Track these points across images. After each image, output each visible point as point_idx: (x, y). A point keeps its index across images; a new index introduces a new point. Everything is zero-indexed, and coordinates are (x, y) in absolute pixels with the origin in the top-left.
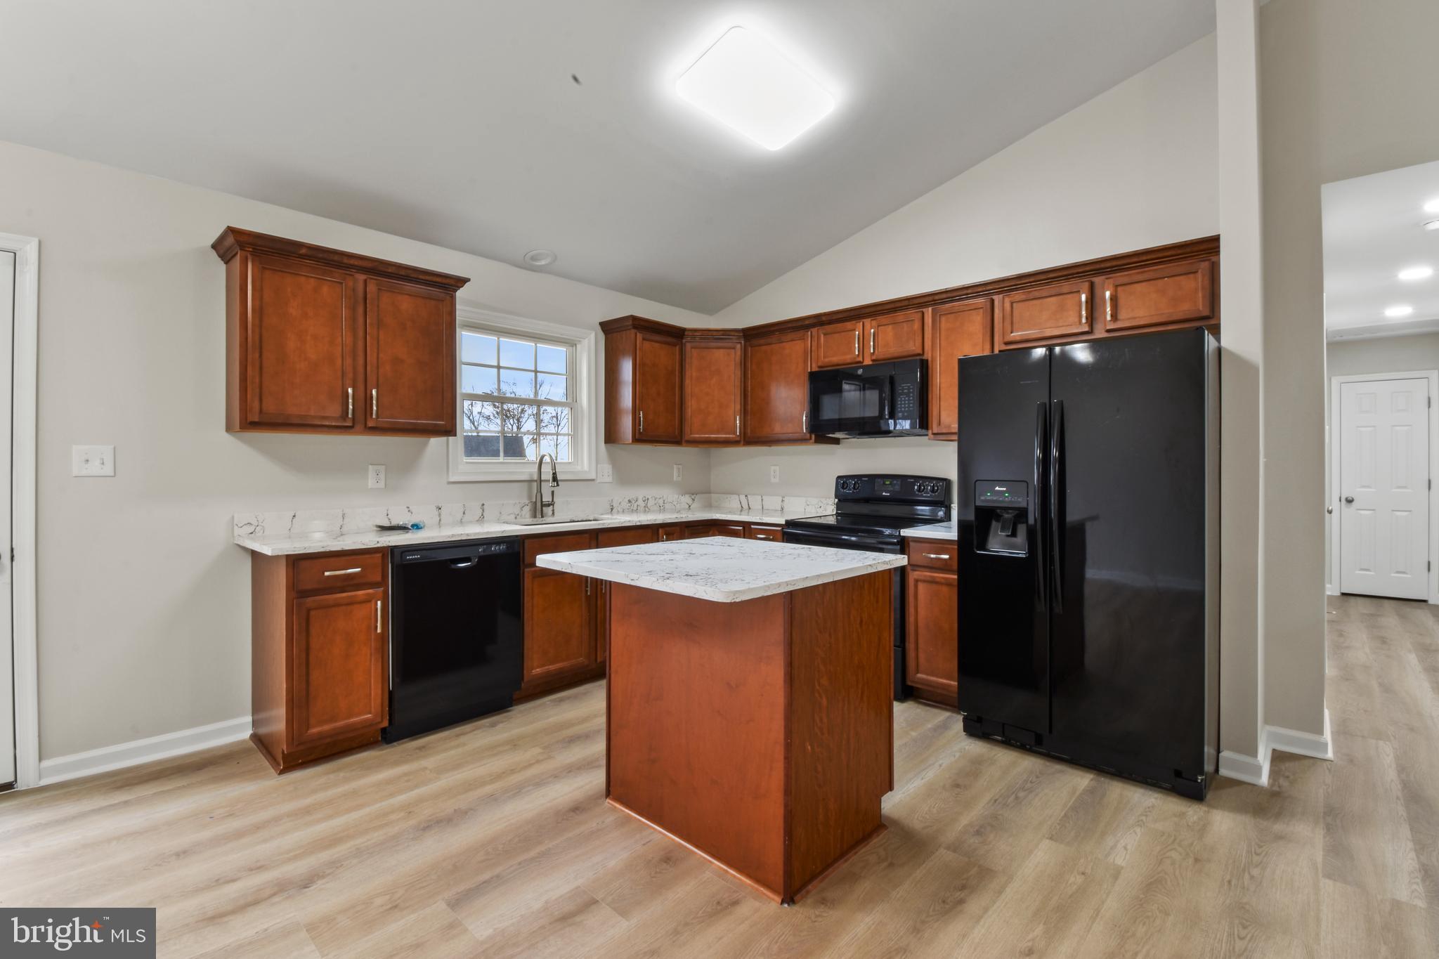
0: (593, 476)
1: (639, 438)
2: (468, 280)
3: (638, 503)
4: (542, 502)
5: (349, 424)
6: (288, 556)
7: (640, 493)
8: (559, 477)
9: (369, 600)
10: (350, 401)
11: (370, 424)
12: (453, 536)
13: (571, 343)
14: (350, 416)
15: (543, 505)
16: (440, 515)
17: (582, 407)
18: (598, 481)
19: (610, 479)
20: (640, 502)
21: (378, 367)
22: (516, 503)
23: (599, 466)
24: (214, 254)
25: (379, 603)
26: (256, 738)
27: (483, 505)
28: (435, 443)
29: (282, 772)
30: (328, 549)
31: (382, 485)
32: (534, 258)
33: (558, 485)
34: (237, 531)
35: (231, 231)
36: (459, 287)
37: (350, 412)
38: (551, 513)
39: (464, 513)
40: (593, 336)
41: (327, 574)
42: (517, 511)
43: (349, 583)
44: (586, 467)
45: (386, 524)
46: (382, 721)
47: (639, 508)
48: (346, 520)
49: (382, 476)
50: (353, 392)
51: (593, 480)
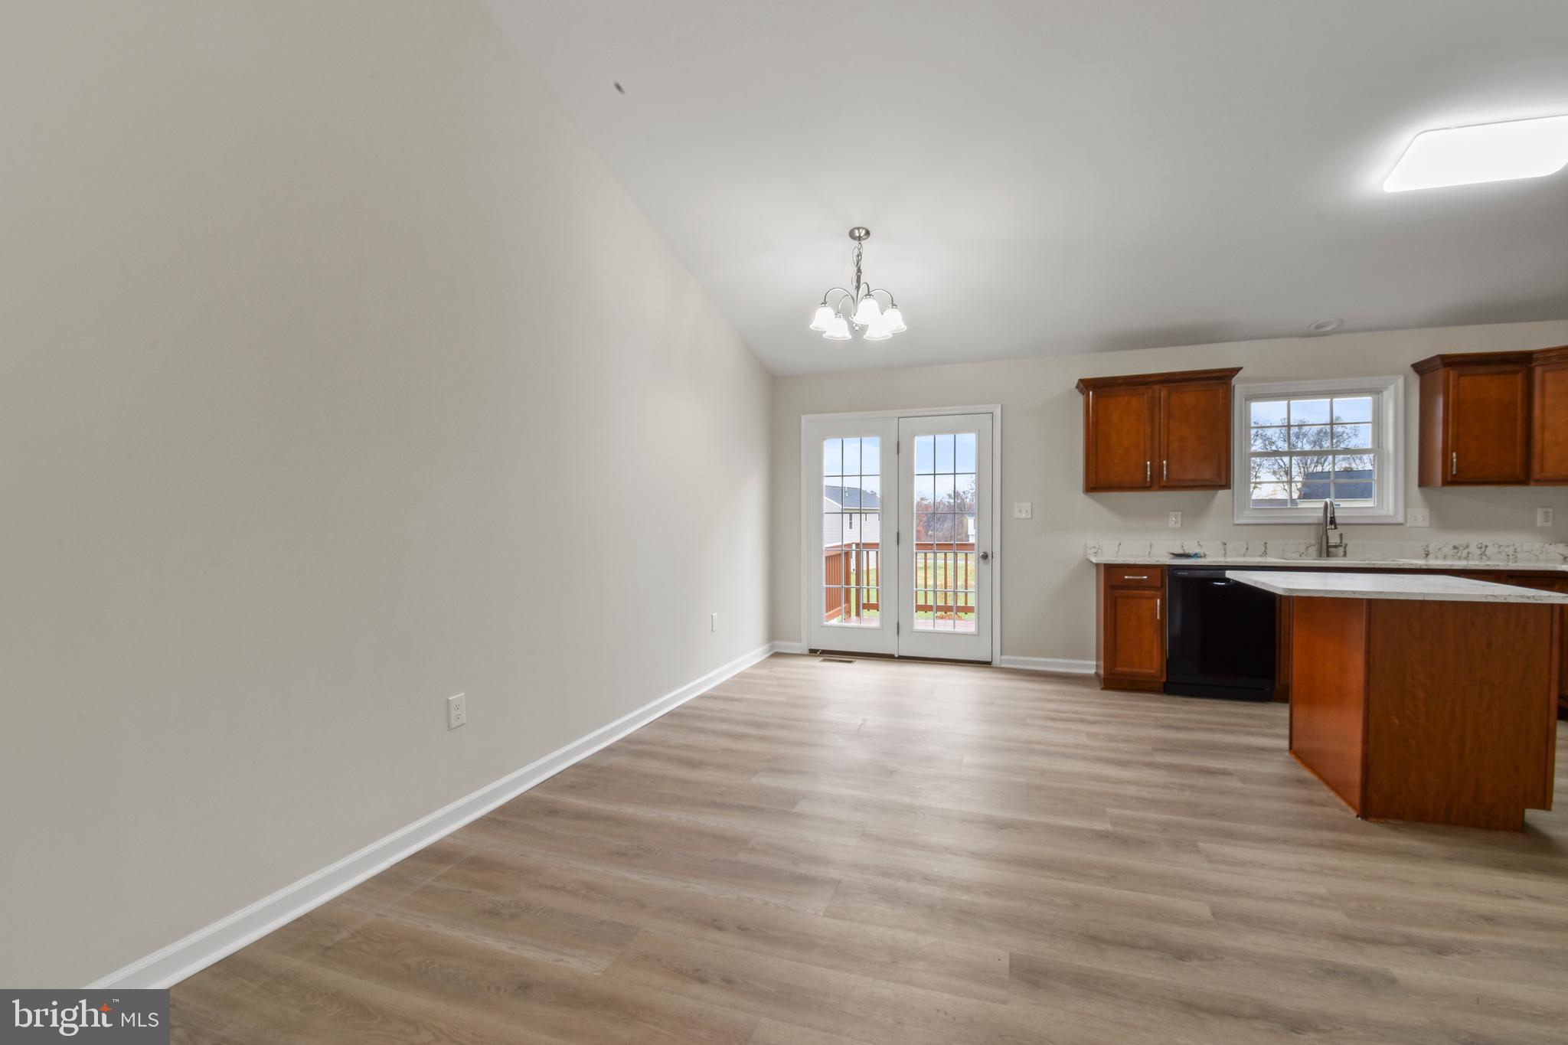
0: (1401, 520)
1: (1450, 481)
2: (1241, 368)
3: (1470, 549)
4: (1327, 542)
5: (1148, 484)
6: (1105, 564)
7: (1474, 540)
8: (1338, 521)
9: (1153, 598)
10: (1148, 469)
11: (1162, 484)
12: (1214, 562)
13: (1375, 392)
14: (1148, 480)
15: (1328, 547)
16: (1225, 549)
17: (1388, 452)
18: (1408, 525)
19: (1427, 524)
20: (1473, 548)
21: (1168, 446)
22: (1300, 543)
23: (1409, 510)
24: (1077, 391)
25: (1158, 601)
26: (1096, 673)
27: (1266, 543)
28: (1222, 494)
29: (1102, 689)
30: (1126, 562)
31: (1179, 525)
32: (1318, 327)
33: (1336, 528)
34: (1088, 551)
35: (1081, 381)
36: (1233, 376)
37: (1148, 476)
38: (1341, 553)
39: (1247, 549)
40: (1401, 381)
41: (1126, 577)
42: (1302, 549)
43: (1138, 585)
44: (1391, 511)
45: (1180, 551)
46: (1161, 676)
47: (1470, 555)
48: (1153, 549)
49: (1180, 519)
50: (1151, 464)
51: (1401, 524)
